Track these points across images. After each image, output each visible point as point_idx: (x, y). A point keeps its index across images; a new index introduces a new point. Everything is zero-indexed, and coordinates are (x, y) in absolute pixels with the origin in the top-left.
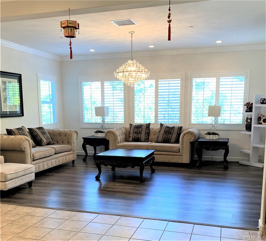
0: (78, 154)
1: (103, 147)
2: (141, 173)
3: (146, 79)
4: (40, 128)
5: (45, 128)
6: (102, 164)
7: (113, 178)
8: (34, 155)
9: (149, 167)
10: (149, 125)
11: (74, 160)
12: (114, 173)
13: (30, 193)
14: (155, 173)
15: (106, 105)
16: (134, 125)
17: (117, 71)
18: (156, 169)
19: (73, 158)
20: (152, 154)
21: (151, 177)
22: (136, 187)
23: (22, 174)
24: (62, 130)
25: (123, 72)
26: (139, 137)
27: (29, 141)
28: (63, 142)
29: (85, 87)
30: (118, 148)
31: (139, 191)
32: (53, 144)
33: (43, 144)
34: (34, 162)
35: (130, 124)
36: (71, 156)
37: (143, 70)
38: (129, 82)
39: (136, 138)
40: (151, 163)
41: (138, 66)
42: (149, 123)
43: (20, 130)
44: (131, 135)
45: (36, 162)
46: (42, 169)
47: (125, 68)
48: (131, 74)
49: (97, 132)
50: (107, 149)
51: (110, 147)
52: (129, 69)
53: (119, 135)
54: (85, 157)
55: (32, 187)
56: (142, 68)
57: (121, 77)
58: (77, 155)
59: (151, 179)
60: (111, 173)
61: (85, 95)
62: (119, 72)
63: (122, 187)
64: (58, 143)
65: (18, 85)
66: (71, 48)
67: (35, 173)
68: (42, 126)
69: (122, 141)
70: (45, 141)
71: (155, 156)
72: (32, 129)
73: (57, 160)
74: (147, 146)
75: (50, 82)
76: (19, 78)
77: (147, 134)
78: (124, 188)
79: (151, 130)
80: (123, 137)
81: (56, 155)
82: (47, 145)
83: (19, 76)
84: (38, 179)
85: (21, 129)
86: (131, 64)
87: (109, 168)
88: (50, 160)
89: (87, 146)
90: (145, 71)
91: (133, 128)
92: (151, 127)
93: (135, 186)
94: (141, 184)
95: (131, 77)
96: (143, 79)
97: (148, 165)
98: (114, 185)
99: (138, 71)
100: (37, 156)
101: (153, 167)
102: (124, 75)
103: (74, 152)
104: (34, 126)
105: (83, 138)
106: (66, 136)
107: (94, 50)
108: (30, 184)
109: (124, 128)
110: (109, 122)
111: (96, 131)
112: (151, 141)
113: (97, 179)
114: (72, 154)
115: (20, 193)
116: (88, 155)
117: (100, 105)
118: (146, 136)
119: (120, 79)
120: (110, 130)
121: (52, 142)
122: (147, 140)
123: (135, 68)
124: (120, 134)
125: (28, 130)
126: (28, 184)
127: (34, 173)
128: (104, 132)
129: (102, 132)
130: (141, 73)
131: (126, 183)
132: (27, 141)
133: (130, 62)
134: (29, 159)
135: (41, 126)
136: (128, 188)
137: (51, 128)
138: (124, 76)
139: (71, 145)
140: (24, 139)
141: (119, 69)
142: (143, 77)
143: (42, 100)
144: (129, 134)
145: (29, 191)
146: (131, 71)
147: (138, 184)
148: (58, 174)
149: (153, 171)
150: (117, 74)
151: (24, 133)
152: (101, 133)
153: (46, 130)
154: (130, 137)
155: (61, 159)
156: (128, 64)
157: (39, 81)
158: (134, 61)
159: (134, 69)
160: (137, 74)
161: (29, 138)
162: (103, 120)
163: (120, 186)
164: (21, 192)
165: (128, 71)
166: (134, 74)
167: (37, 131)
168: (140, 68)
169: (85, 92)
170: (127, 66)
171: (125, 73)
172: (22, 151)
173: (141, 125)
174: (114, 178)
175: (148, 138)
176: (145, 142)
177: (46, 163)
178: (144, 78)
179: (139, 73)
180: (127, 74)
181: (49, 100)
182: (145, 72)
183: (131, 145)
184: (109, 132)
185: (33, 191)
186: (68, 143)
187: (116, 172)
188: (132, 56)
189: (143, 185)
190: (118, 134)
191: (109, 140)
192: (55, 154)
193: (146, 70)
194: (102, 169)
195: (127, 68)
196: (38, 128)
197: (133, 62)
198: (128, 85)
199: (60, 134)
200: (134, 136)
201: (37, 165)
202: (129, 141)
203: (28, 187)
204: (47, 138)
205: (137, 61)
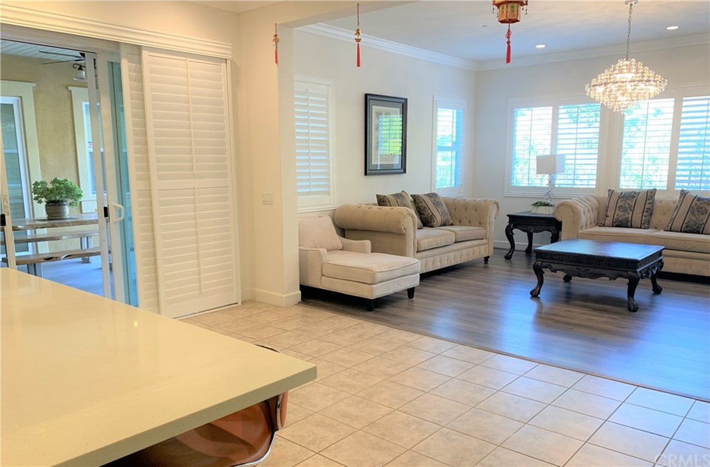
0: (496, 247)
1: (548, 234)
2: (631, 292)
3: (656, 97)
4: (432, 196)
5: (441, 195)
6: (546, 267)
7: (566, 298)
8: (419, 242)
9: (649, 282)
10: (653, 192)
11: (488, 257)
12: (569, 288)
13: (410, 309)
14: (661, 295)
15: (559, 152)
16: (618, 193)
17: (593, 84)
18: (664, 288)
19: (487, 251)
20: (660, 253)
21: (652, 303)
22: (616, 319)
23: (398, 273)
24: (469, 199)
25: (606, 84)
26: (627, 218)
27: (413, 217)
28: (470, 222)
29: (518, 118)
30: (578, 237)
31: (624, 328)
32: (452, 225)
33: (435, 223)
34: (419, 255)
35: (610, 190)
36: (483, 248)
37: (652, 79)
38: (617, 103)
39: (620, 219)
40: (655, 272)
41: (641, 71)
42: (652, 188)
43: (399, 197)
44: (610, 213)
45: (422, 254)
46: (430, 268)
47: (610, 75)
48: (624, 88)
49: (536, 204)
50: (555, 239)
51: (563, 234)
52: (619, 77)
53: (584, 213)
54: (509, 252)
55: (414, 299)
56: (649, 73)
57: (601, 94)
58: (494, 248)
59: (652, 306)
60: (562, 286)
61: (517, 133)
62: (596, 85)
63: (586, 317)
64: (460, 223)
65: (401, 119)
66: (508, 43)
67: (421, 275)
68: (435, 192)
69: (589, 223)
70: (438, 218)
71: (665, 260)
72: (418, 196)
73: (458, 254)
74: (646, 237)
75: (455, 111)
76: (403, 105)
77: (647, 211)
78: (590, 320)
79: (657, 204)
80: (593, 215)
81: (458, 244)
82: (442, 225)
83: (403, 101)
84: (424, 286)
85: (401, 195)
86: (625, 67)
87: (559, 277)
88: (446, 253)
89: (515, 231)
90: (656, 79)
91: (615, 198)
92: (657, 197)
93: (615, 317)
94: (630, 316)
95: (623, 94)
96: (650, 96)
97: (647, 277)
98: (569, 311)
99: (639, 81)
100: (425, 244)
101: (659, 282)
102: (608, 90)
103: (490, 241)
104: (421, 191)
105: (508, 215)
106: (476, 210)
107: (543, 46)
108: (411, 292)
109: (594, 197)
110: (561, 186)
111: (536, 202)
112: (656, 228)
113: (535, 295)
114: (485, 244)
115: (393, 307)
116: (516, 248)
117: (548, 153)
118: (645, 216)
119: (597, 99)
120: (565, 200)
121: (451, 222)
122: (646, 225)
123: (633, 75)
124: (586, 211)
125: (411, 198)
126: (407, 293)
127: (418, 275)
128: (551, 206)
129: (547, 205)
130: (647, 83)
131: (595, 309)
132: (409, 218)
133: (623, 63)
134: (411, 249)
135: (432, 192)
136: (600, 319)
137: (452, 195)
138: (607, 93)
139: (485, 229)
140: (406, 213)
141: (597, 79)
142: (650, 91)
143: (438, 144)
144: (607, 210)
145: (409, 305)
146: (623, 82)
147: (622, 314)
148: (458, 280)
149: (657, 291)
150: (592, 88)
151: (404, 202)
152: (544, 207)
153: (443, 198)
154: (607, 216)
155: (465, 252)
156: (617, 68)
157: (437, 110)
158: (633, 59)
159: (629, 76)
160: (638, 88)
161: (413, 211)
162: (551, 182)
163: (583, 314)
164: (395, 304)
165: (617, 82)
166: (629, 87)
167: (427, 200)
168: (645, 75)
169: (518, 128)
170: (615, 72)
171: (609, 86)
172: (400, 234)
173: (635, 193)
174: (569, 297)
175: (649, 222)
176: (641, 228)
177: (438, 258)
178: (652, 95)
179: (642, 85)
180: (614, 87)
181: (450, 144)
182: (654, 81)
183: (610, 233)
184: (562, 204)
185: (415, 305)
186: (480, 223)
187: (572, 286)
188: (628, 51)
189: (634, 317)
190: (581, 210)
191: (561, 222)
192: (455, 243)
193: (659, 78)
194: (544, 278)
195: (615, 76)
196: (428, 195)
197: (629, 62)
198: (614, 111)
199: (465, 206)
200: (618, 215)
201: (424, 260)
202: (604, 226)
203: (407, 297)
204: (443, 214)
205: (637, 62)
